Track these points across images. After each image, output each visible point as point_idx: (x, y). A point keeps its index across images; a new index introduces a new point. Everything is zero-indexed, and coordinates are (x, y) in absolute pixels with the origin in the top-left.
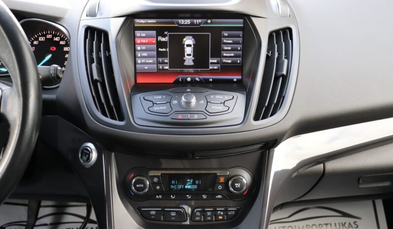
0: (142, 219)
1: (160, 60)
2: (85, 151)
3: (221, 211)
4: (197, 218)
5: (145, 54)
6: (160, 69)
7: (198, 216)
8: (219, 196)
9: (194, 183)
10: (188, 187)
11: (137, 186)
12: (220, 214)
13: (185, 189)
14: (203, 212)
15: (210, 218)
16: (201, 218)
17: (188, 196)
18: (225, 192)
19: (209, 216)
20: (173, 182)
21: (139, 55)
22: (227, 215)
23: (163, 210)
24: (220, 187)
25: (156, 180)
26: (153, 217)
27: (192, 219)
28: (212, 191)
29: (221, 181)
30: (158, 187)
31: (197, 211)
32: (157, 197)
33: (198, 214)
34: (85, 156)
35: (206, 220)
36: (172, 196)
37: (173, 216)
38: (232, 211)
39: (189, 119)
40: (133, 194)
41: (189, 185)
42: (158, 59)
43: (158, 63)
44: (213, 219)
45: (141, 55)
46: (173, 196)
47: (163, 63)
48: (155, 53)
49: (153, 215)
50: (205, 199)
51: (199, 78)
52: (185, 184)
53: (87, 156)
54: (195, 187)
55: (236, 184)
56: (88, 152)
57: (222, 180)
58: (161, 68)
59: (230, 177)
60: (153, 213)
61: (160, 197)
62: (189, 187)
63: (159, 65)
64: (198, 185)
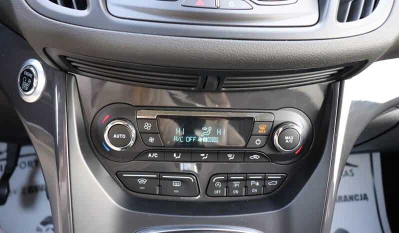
0: (124, 190)
2: (27, 73)
3: (256, 180)
4: (217, 192)
7: (217, 188)
8: (255, 157)
9: (213, 134)
10: (203, 139)
11: (115, 136)
12: (253, 185)
13: (195, 144)
14: (227, 182)
15: (237, 192)
16: (223, 191)
17: (203, 155)
18: (266, 150)
19: (237, 188)
22: (264, 186)
23: (160, 179)
24: (258, 142)
25: (148, 126)
26: (142, 188)
27: (208, 193)
28: (245, 147)
29: (260, 132)
30: (152, 140)
31: (217, 180)
32: (150, 155)
33: (219, 184)
34: (27, 82)
35: (230, 194)
36: (175, 155)
37: (177, 188)
38: (274, 180)
39: (218, 8)
40: (108, 150)
41: (205, 136)
44: (242, 192)
46: (177, 155)
49: (142, 185)
50: (231, 161)
53: (29, 81)
55: (286, 138)
56: (30, 75)
57: (263, 129)
59: (276, 124)
60: (142, 181)
61: (155, 155)
62: (205, 140)
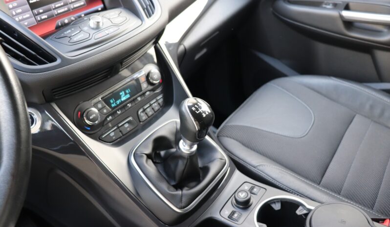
1: (35, 11)
3: (154, 103)
4: (144, 118)
5: (19, 11)
6: (39, 21)
7: (143, 116)
8: (148, 93)
9: (126, 94)
10: (123, 99)
11: (90, 118)
12: (154, 106)
13: (122, 102)
14: (144, 111)
16: (145, 116)
17: (128, 105)
18: (150, 87)
19: (150, 112)
20: (112, 101)
21: (14, 13)
22: (159, 104)
23: (118, 127)
24: (145, 86)
25: (100, 106)
26: (114, 138)
27: (140, 121)
29: (143, 81)
30: (105, 111)
31: (141, 112)
32: (108, 119)
33: (142, 114)
35: (149, 116)
37: (128, 127)
38: (160, 99)
39: (108, 34)
40: (90, 129)
41: (123, 97)
42: (33, 11)
43: (35, 15)
44: (153, 112)
45: (16, 13)
46: (119, 112)
47: (39, 14)
48: (28, 6)
49: (113, 136)
51: (74, 17)
52: (120, 97)
54: (128, 96)
55: (154, 76)
57: (143, 79)
58: (39, 19)
59: (147, 74)
60: (112, 134)
61: (110, 118)
63: (36, 17)
64: (129, 93)
